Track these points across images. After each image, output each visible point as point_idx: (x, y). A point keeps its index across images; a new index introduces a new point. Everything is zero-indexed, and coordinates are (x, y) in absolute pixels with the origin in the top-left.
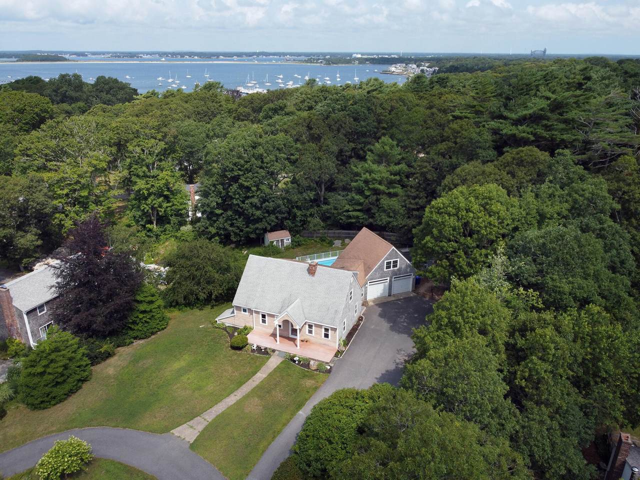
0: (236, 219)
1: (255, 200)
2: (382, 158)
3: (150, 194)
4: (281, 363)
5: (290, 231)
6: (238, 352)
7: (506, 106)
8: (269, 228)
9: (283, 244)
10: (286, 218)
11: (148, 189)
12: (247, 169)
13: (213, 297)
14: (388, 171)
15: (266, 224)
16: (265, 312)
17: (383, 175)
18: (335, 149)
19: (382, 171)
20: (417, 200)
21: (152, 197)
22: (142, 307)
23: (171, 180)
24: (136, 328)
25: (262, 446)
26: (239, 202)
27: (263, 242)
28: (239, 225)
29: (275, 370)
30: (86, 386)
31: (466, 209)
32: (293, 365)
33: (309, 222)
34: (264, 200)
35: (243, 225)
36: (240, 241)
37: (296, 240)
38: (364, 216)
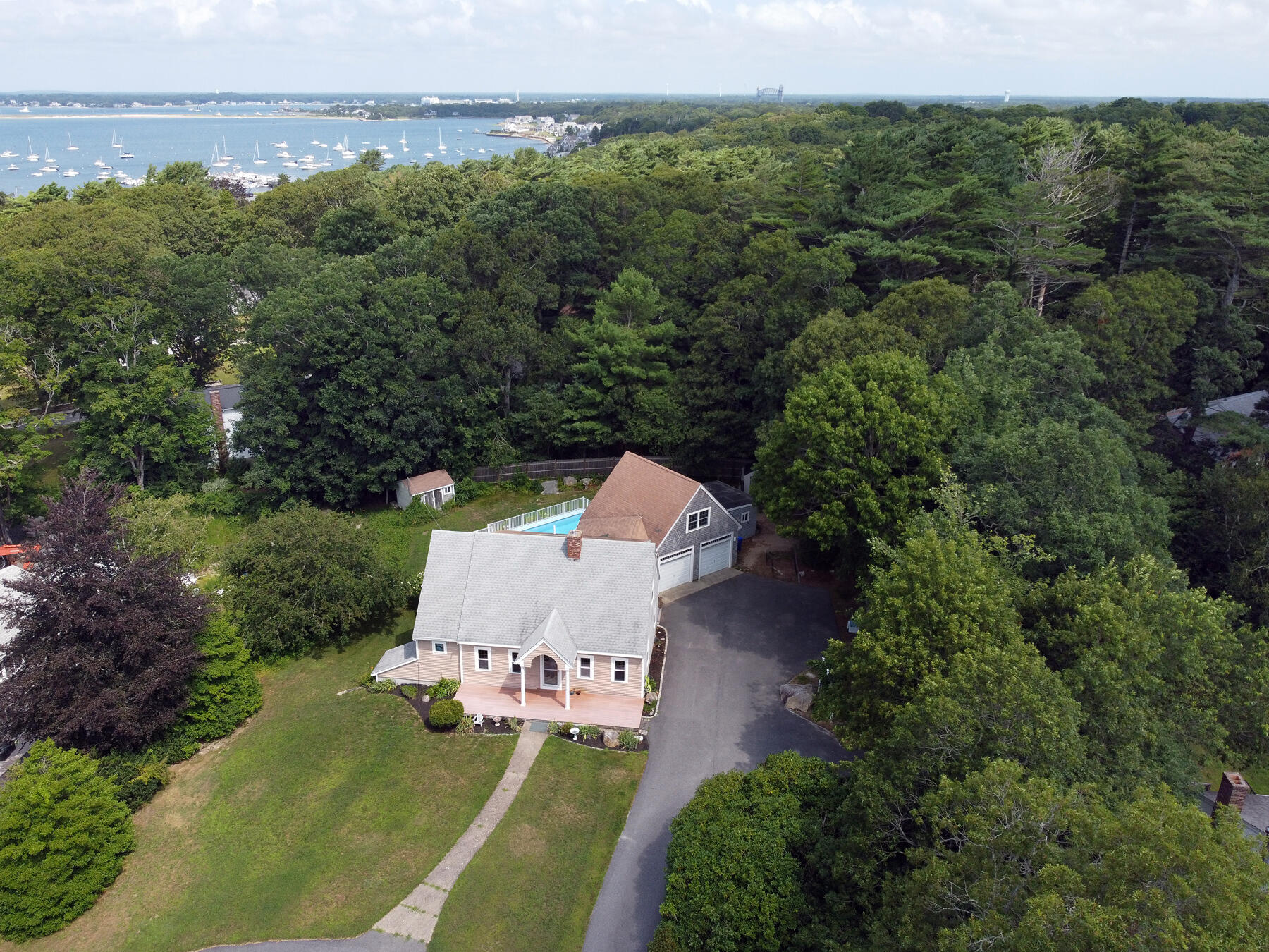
0: (334, 456)
1: (375, 414)
2: (626, 311)
3: (129, 419)
4: (545, 744)
5: (450, 471)
6: (448, 736)
7: (851, 201)
8: (409, 471)
9: (438, 500)
10: (440, 447)
11: (125, 408)
12: (354, 350)
13: (346, 627)
14: (640, 337)
15: (403, 462)
16: (483, 645)
17: (635, 345)
18: (531, 299)
19: (630, 338)
20: (707, 390)
21: (136, 424)
22: (215, 670)
23: (176, 385)
24: (203, 717)
25: (577, 919)
26: (342, 421)
27: (394, 498)
28: (341, 468)
29: (541, 759)
30: (129, 864)
31: (865, 406)
32: (570, 745)
33: (488, 449)
34: (397, 414)
35: (352, 467)
36: (346, 500)
37: (466, 488)
38: (605, 429)
